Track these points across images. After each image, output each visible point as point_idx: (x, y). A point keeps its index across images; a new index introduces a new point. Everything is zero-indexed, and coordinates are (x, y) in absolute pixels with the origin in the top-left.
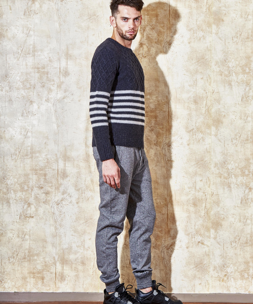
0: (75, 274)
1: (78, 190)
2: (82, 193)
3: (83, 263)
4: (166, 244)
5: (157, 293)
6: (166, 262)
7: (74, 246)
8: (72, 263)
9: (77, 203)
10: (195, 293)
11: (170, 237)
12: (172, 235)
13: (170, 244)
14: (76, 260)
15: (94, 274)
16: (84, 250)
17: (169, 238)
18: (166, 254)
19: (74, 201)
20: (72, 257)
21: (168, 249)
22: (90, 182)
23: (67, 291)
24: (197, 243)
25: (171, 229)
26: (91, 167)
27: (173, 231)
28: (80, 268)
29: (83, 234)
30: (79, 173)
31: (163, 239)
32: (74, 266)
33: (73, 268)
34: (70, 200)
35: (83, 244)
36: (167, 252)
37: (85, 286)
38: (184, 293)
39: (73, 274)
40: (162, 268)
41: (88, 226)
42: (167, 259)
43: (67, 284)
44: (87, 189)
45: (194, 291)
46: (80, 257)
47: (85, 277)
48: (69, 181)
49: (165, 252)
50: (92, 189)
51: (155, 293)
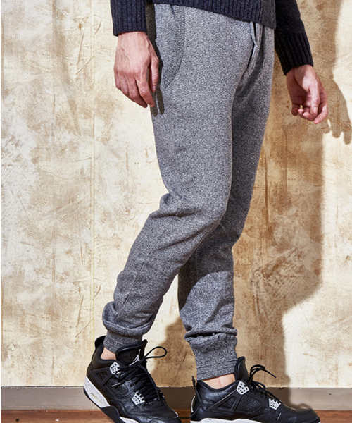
0: (32, 340)
1: (36, 128)
2: (47, 136)
3: (52, 313)
4: (263, 264)
5: (246, 389)
6: (264, 308)
7: (28, 268)
8: (24, 314)
9: (35, 161)
10: (339, 386)
11: (274, 244)
12: (278, 240)
13: (274, 263)
14: (33, 305)
15: (81, 339)
16: (53, 280)
17: (272, 249)
18: (262, 289)
19: (26, 156)
20: (24, 297)
21: (268, 276)
22: (66, 107)
23: (13, 385)
24: (343, 260)
25: (275, 224)
26: (70, 67)
27: (280, 229)
28: (45, 324)
29: (50, 240)
30: (38, 85)
31: (256, 251)
32: (28, 320)
33: (27, 326)
34: (16, 153)
35: (51, 266)
36: (265, 285)
37: (56, 371)
38: (309, 386)
39: (26, 340)
40: (254, 324)
41: (63, 219)
42: (265, 300)
43: (13, 366)
44: (59, 125)
45: (337, 383)
46: (44, 297)
47: (57, 347)
48: (14, 103)
49: (261, 284)
50: (72, 124)
51: (242, 389)
